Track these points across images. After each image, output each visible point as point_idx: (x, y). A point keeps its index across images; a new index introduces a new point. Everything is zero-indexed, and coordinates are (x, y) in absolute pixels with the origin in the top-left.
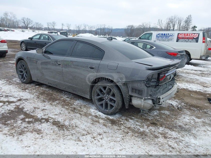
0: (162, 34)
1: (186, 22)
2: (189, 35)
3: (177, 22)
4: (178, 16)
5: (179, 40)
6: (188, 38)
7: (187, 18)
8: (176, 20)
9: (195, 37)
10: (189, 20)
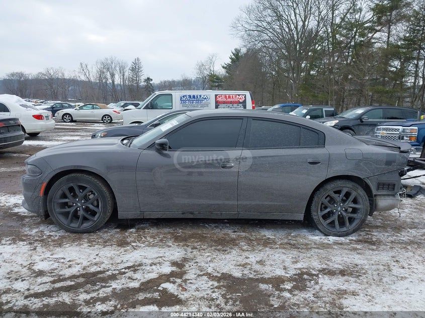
0: (190, 96)
1: (133, 70)
2: (233, 98)
3: (118, 68)
4: (117, 59)
5: (219, 105)
6: (230, 102)
7: (133, 63)
8: (115, 67)
9: (241, 101)
10: (137, 67)
